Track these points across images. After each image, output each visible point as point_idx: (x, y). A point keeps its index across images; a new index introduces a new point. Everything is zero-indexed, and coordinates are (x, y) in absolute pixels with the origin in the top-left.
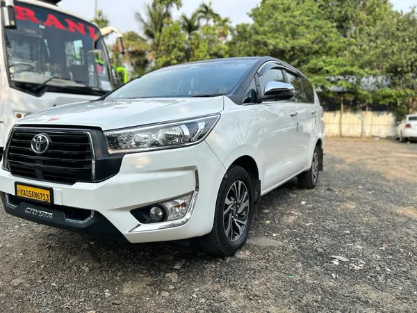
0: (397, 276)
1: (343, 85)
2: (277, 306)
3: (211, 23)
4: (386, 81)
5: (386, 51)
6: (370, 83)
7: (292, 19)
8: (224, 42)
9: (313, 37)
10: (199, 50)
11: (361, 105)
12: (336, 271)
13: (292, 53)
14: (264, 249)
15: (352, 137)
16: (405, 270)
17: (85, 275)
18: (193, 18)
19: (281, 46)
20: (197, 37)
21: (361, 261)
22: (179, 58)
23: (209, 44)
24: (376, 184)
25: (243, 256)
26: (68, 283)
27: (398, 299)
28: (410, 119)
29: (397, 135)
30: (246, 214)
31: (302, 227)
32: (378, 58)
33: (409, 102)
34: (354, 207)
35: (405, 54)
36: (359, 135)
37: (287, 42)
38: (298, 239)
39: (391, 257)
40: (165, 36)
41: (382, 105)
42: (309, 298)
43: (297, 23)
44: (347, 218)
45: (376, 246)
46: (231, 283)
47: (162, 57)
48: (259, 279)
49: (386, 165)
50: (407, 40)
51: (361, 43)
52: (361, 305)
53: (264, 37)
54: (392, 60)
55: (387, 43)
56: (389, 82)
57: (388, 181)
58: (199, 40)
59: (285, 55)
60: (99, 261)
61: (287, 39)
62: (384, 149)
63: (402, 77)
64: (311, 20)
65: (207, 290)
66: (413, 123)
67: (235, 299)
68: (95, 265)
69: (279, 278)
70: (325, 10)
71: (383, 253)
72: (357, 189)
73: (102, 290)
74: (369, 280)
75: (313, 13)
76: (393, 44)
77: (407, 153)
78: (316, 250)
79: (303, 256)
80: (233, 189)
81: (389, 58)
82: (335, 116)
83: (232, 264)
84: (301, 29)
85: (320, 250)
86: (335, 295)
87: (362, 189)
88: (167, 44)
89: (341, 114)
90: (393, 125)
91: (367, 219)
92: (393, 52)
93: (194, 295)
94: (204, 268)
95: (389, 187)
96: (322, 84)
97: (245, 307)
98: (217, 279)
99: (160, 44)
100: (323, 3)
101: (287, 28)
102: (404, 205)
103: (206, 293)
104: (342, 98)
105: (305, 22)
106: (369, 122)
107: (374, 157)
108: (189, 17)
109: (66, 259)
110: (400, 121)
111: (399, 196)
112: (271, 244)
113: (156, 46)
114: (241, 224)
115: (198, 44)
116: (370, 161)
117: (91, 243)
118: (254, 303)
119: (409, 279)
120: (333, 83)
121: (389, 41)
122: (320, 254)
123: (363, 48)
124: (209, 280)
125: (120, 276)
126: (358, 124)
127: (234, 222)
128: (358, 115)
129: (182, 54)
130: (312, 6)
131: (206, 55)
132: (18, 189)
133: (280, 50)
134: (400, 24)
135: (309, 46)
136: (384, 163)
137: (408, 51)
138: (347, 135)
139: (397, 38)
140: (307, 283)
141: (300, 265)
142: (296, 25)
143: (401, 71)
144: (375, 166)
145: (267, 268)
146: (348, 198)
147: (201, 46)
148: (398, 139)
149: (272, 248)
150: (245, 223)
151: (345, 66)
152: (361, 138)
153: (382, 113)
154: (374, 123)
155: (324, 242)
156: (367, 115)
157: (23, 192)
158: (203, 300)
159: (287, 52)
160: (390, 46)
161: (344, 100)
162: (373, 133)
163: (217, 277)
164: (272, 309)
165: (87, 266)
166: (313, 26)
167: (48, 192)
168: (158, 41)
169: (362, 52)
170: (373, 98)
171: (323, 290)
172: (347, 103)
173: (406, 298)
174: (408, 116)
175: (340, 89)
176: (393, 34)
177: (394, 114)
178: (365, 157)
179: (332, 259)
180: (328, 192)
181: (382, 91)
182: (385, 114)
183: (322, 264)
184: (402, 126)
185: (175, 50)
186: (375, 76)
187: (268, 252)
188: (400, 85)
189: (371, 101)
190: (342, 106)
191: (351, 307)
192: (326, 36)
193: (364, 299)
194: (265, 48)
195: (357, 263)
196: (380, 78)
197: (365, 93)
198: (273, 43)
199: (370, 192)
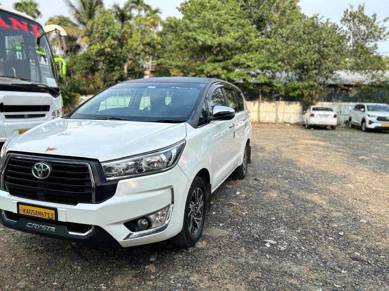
0: (309, 253)
1: (262, 79)
2: (233, 284)
3: (143, 13)
4: (296, 76)
5: (295, 51)
6: (283, 78)
7: (218, 17)
8: (155, 31)
9: (237, 35)
10: (132, 39)
11: (276, 95)
12: (269, 252)
13: (218, 49)
14: (216, 239)
15: (268, 123)
16: (314, 247)
17: (79, 273)
18: (126, 8)
19: (209, 43)
20: (130, 26)
21: (285, 242)
22: (113, 47)
23: (142, 34)
24: (290, 172)
25: (201, 246)
26: (67, 282)
27: (311, 270)
28: (314, 109)
29: (303, 122)
30: (202, 212)
31: (240, 216)
32: (289, 56)
33: (312, 94)
34: (276, 195)
35: (310, 55)
36: (274, 122)
37: (214, 38)
38: (239, 227)
39: (304, 238)
40: (98, 24)
41: (292, 96)
42: (253, 275)
43: (223, 21)
44: (272, 206)
45: (294, 229)
46: (197, 268)
47: (95, 44)
48: (216, 264)
49: (297, 152)
50: (312, 43)
51: (276, 43)
52: (288, 277)
53: (194, 33)
54: (300, 60)
55: (296, 44)
56: (297, 77)
57: (299, 169)
58: (132, 29)
59: (213, 50)
60: (87, 260)
61: (214, 35)
62: (294, 136)
63: (308, 73)
64: (234, 19)
65: (180, 276)
66: (316, 113)
67: (202, 281)
68: (84, 264)
69: (230, 262)
70: (246, 11)
71: (299, 234)
72: (277, 178)
73: (98, 285)
74: (291, 257)
75: (236, 13)
76: (300, 46)
77: (311, 139)
78: (253, 236)
79: (245, 241)
80: (194, 196)
81: (297, 57)
82: (254, 105)
83: (194, 254)
84: (226, 27)
85: (256, 236)
86: (269, 271)
87: (281, 178)
88: (101, 32)
89: (259, 103)
90: (300, 113)
91: (286, 206)
92: (300, 52)
93: (172, 282)
94: (174, 259)
95: (300, 174)
96: (244, 77)
97: (210, 287)
98: (186, 267)
99: (94, 32)
100: (244, 4)
101: (215, 25)
102: (311, 191)
103: (180, 279)
104: (260, 90)
105: (230, 21)
106: (282, 111)
107: (287, 144)
108: (122, 6)
109: (57, 261)
110: (306, 110)
111: (307, 184)
112: (221, 234)
113: (89, 34)
114: (198, 221)
115: (131, 33)
116: (284, 149)
117: (72, 244)
118: (216, 283)
119: (317, 254)
120: (253, 76)
121: (298, 43)
122: (257, 240)
123: (276, 47)
124: (180, 268)
125: (109, 272)
126: (273, 112)
127: (194, 220)
128: (273, 104)
129: (116, 42)
130: (235, 6)
131: (139, 45)
132: (20, 208)
133: (208, 45)
134: (306, 28)
135: (233, 43)
136: (295, 151)
137: (312, 52)
138: (264, 122)
139: (304, 41)
140: (250, 264)
141: (243, 250)
142: (222, 22)
143: (307, 68)
144: (289, 154)
145: (220, 254)
146: (271, 187)
147: (134, 36)
148: (304, 125)
149: (222, 237)
150: (201, 219)
151: (263, 62)
152: (275, 124)
153: (292, 103)
154: (286, 111)
155: (257, 228)
156: (280, 105)
157: (26, 211)
158: (179, 285)
159: (214, 47)
160: (299, 47)
161: (262, 91)
162: (285, 120)
163: (185, 265)
164: (229, 286)
165: (78, 265)
166: (236, 24)
167: (53, 212)
168: (92, 29)
169: (276, 51)
170: (285, 90)
171: (262, 269)
172: (264, 95)
173: (316, 269)
174: (312, 107)
175: (259, 82)
176: (300, 37)
177: (301, 104)
178: (280, 144)
179: (265, 242)
180: (256, 182)
181: (292, 84)
182: (294, 103)
183: (259, 247)
184: (307, 115)
185: (109, 38)
186: (286, 71)
187: (219, 241)
188: (305, 80)
189: (283, 93)
190: (260, 96)
191: (282, 279)
192: (247, 35)
193: (289, 273)
194: (195, 42)
195: (282, 244)
196: (290, 74)
197: (279, 85)
198: (202, 39)
199: (287, 181)
